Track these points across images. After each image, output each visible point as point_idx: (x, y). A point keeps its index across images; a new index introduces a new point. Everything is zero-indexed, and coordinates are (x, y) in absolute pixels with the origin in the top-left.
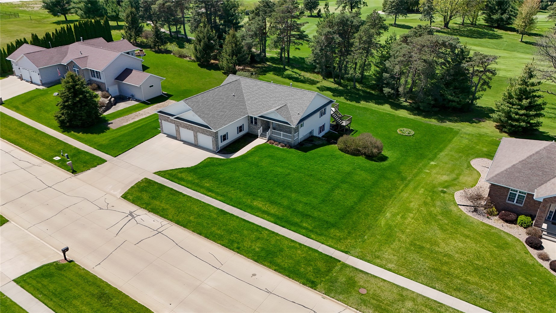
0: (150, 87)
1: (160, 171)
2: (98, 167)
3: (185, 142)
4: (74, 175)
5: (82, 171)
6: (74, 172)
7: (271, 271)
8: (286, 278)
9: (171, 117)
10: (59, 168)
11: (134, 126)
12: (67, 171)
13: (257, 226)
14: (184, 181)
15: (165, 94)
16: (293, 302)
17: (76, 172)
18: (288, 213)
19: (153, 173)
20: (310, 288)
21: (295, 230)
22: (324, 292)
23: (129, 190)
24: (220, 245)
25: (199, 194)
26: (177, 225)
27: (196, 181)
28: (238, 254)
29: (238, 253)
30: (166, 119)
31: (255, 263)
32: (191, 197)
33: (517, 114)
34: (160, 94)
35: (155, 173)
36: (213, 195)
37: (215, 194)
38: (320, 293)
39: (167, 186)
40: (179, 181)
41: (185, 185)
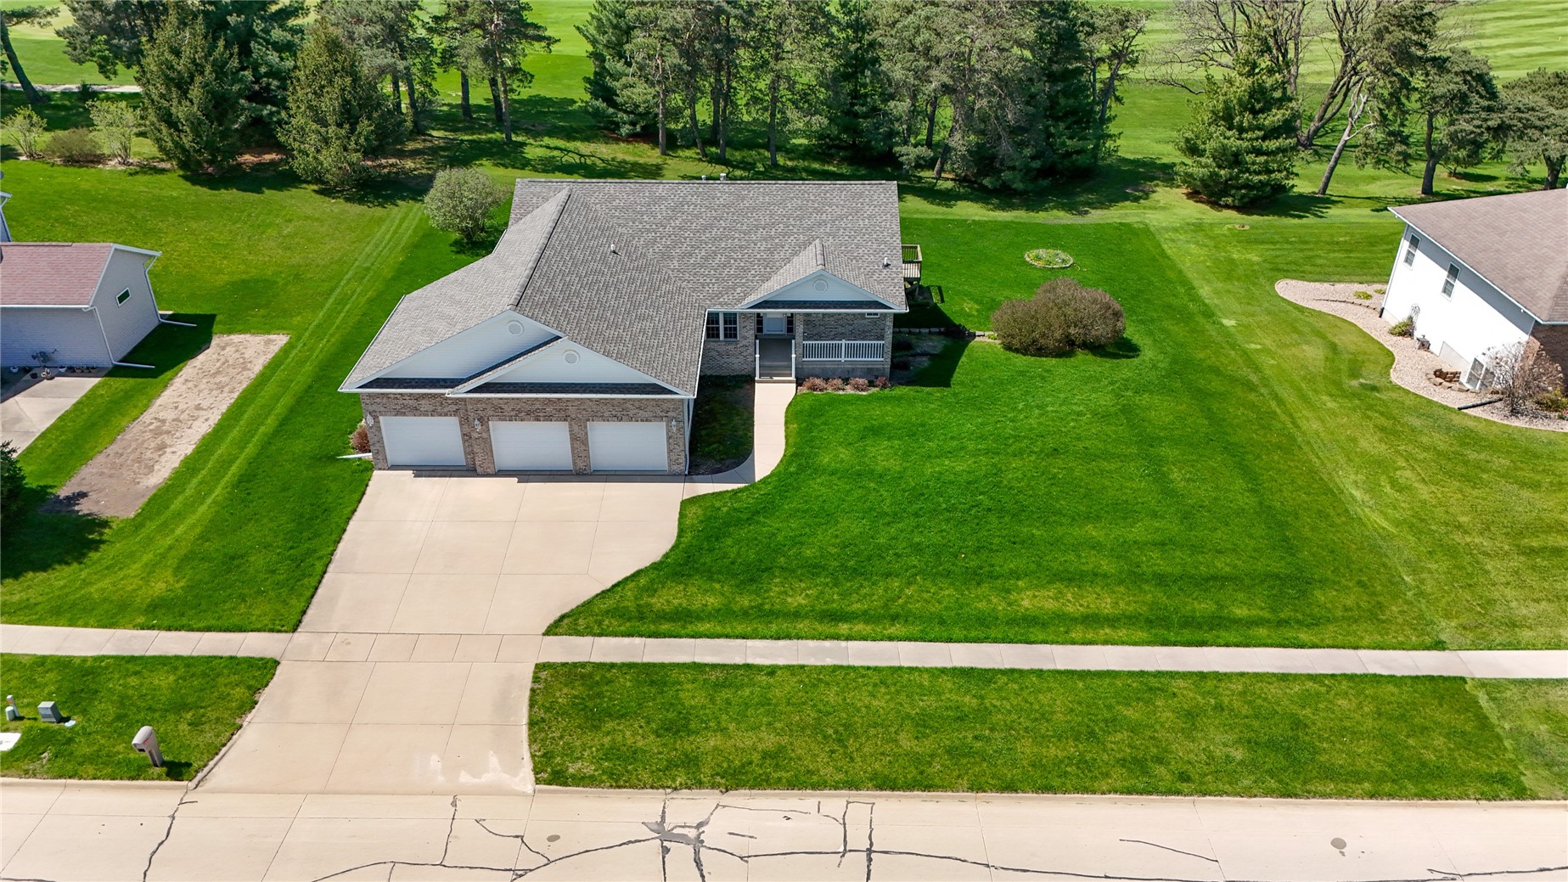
0: (121, 299)
1: (563, 617)
2: (264, 697)
3: (526, 475)
4: (192, 784)
5: (214, 750)
6: (176, 770)
7: (1361, 805)
8: (1425, 806)
9: (447, 391)
10: (70, 781)
11: (217, 475)
12: (132, 778)
13: (1131, 674)
14: (699, 619)
15: (171, 317)
16: (1541, 870)
17: (189, 765)
18: (1152, 595)
19: (544, 634)
20: (1516, 802)
21: (1239, 639)
22: (1560, 794)
23: (532, 740)
24: (1117, 796)
25: (811, 643)
26: (888, 792)
27: (745, 601)
28: (1208, 798)
29: (1205, 795)
30: (405, 406)
31: (1287, 804)
32: (802, 667)
33: (1259, 152)
34: (156, 323)
35: (549, 632)
36: (860, 627)
37: (867, 622)
38: (1555, 802)
39: (666, 661)
40: (684, 627)
41: (719, 629)
